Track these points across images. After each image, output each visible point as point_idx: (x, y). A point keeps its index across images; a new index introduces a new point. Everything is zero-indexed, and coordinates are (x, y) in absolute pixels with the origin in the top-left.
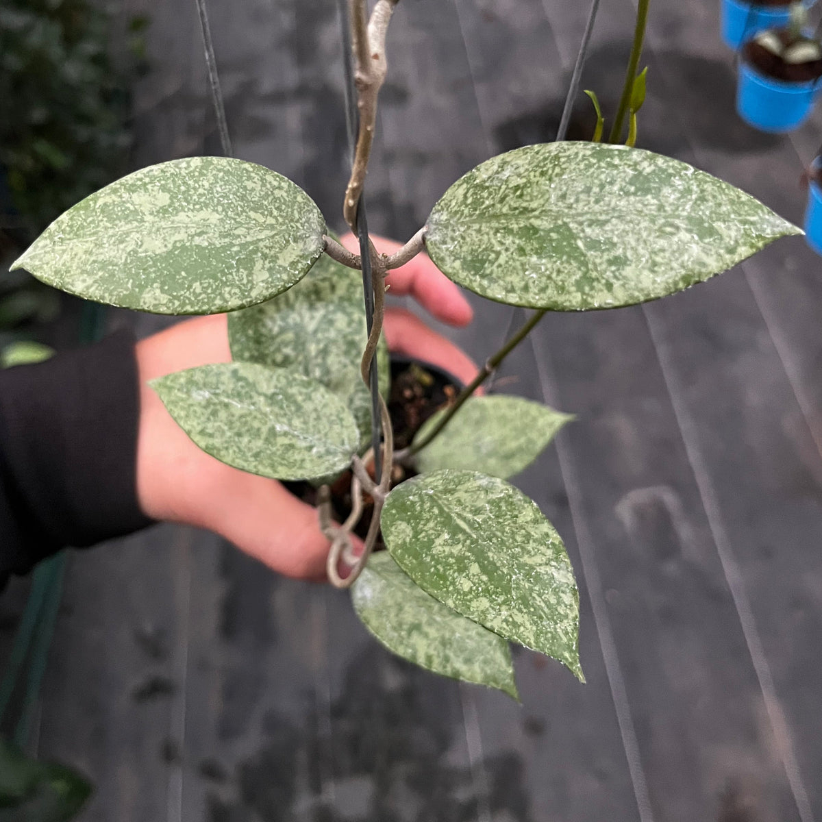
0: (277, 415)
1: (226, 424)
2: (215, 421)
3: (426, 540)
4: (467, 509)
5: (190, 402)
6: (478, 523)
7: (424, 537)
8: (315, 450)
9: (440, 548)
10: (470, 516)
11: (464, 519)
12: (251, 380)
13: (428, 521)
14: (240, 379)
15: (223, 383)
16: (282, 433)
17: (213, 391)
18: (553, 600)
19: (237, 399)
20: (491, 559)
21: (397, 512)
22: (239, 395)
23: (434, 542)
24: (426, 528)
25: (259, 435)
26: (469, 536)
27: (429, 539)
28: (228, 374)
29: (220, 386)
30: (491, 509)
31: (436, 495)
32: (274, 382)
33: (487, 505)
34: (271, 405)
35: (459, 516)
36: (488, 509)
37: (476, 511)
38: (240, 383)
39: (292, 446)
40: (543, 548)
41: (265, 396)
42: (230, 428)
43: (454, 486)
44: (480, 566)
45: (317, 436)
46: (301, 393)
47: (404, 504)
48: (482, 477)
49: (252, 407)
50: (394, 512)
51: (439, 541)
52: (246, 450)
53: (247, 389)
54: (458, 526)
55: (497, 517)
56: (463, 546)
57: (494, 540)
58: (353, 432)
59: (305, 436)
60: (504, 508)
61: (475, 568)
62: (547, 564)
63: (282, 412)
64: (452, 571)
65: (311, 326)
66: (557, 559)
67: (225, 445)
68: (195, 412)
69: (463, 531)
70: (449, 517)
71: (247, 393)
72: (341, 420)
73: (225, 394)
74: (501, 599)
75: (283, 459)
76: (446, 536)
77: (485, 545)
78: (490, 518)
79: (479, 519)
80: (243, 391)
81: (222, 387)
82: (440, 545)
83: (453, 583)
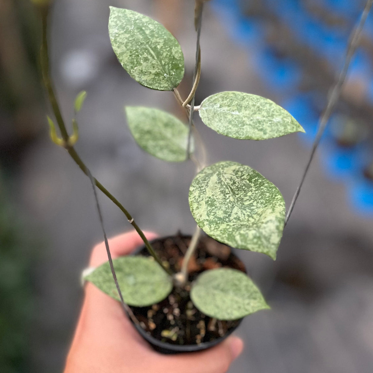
0: (239, 118)
1: (261, 109)
2: (266, 109)
3: (167, 46)
4: (150, 61)
5: (281, 117)
6: (146, 52)
7: (167, 48)
8: (219, 106)
9: (161, 41)
10: (149, 57)
11: (151, 55)
12: (256, 130)
13: (166, 57)
14: (261, 130)
15: (269, 126)
16: (235, 111)
17: (272, 122)
18: (118, 22)
19: (260, 120)
20: (141, 35)
21: (179, 65)
22: (259, 122)
23: (164, 44)
24: (167, 52)
25: (245, 108)
26: (149, 46)
27: (165, 46)
28: (268, 131)
29: (270, 125)
30: (140, 60)
31: (163, 72)
32: (245, 131)
33: (142, 63)
34: (244, 121)
35: (153, 58)
36: (141, 60)
37: (147, 60)
38: (261, 128)
39: (229, 106)
40: (121, 41)
41: (247, 125)
42: (259, 107)
43: (156, 77)
44: (145, 33)
45: (219, 112)
46: (230, 128)
47: (176, 69)
48: (144, 82)
49: (252, 118)
50: (180, 65)
51: (161, 45)
52: (249, 100)
53: (256, 126)
54: (154, 51)
55: (138, 56)
56: (152, 41)
57: (140, 44)
58: (202, 116)
59: (224, 111)
60: (135, 60)
61: (147, 32)
62: (120, 34)
63: (237, 119)
64: (156, 31)
65: (236, 209)
66: (116, 37)
67: (258, 100)
68: (277, 112)
69: (152, 49)
70: (158, 57)
71: (256, 124)
72: (209, 120)
73: (266, 121)
74: (137, 21)
75: (231, 99)
76: (159, 47)
77: (144, 41)
78: (141, 55)
79: (145, 55)
80: (258, 125)
81: (268, 124)
82: (161, 43)
83: (155, 27)
